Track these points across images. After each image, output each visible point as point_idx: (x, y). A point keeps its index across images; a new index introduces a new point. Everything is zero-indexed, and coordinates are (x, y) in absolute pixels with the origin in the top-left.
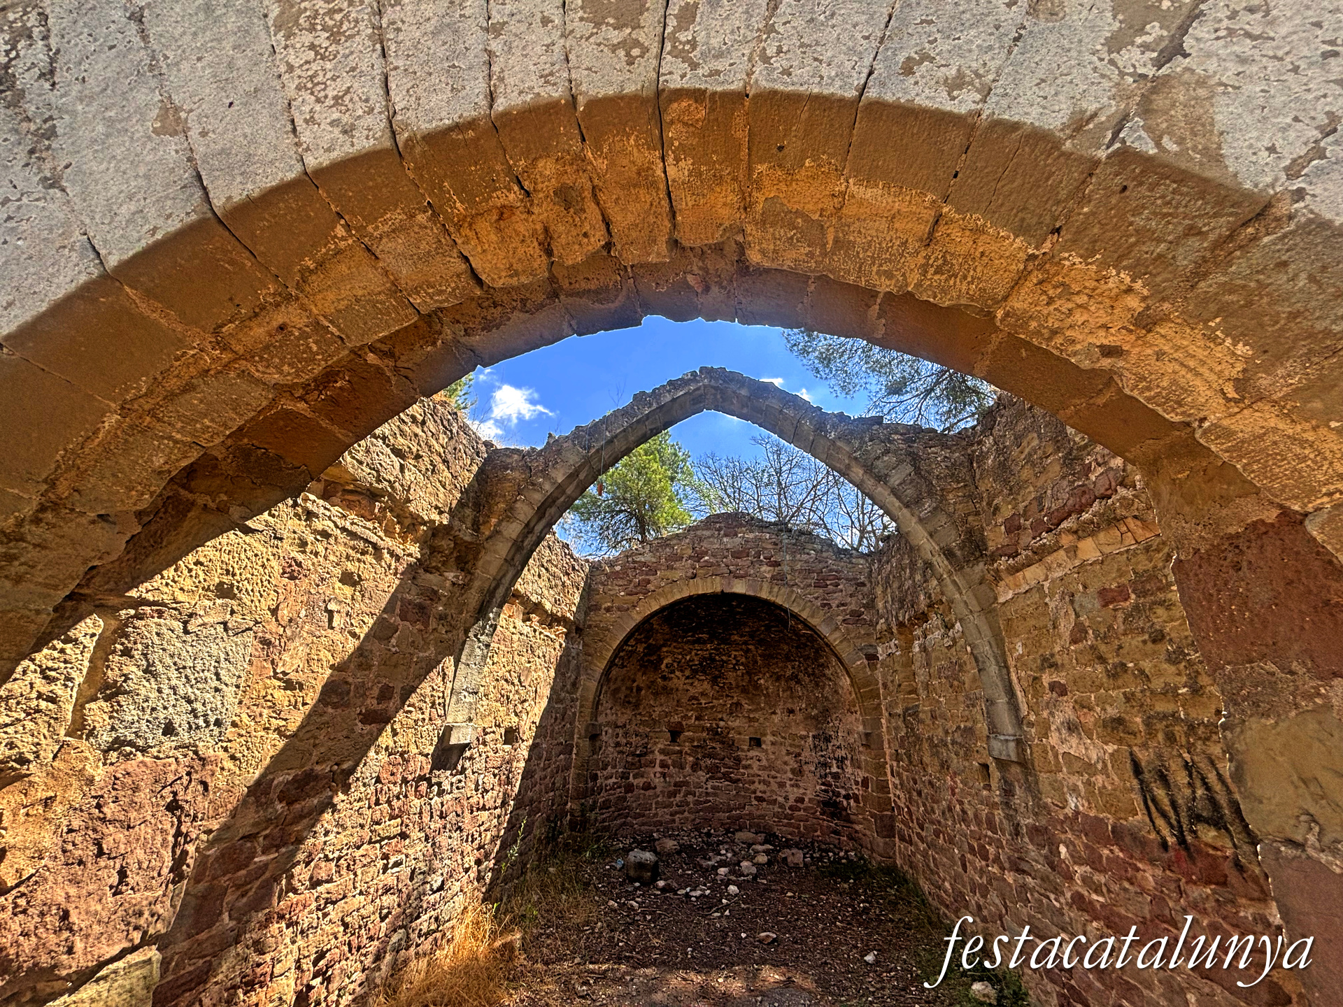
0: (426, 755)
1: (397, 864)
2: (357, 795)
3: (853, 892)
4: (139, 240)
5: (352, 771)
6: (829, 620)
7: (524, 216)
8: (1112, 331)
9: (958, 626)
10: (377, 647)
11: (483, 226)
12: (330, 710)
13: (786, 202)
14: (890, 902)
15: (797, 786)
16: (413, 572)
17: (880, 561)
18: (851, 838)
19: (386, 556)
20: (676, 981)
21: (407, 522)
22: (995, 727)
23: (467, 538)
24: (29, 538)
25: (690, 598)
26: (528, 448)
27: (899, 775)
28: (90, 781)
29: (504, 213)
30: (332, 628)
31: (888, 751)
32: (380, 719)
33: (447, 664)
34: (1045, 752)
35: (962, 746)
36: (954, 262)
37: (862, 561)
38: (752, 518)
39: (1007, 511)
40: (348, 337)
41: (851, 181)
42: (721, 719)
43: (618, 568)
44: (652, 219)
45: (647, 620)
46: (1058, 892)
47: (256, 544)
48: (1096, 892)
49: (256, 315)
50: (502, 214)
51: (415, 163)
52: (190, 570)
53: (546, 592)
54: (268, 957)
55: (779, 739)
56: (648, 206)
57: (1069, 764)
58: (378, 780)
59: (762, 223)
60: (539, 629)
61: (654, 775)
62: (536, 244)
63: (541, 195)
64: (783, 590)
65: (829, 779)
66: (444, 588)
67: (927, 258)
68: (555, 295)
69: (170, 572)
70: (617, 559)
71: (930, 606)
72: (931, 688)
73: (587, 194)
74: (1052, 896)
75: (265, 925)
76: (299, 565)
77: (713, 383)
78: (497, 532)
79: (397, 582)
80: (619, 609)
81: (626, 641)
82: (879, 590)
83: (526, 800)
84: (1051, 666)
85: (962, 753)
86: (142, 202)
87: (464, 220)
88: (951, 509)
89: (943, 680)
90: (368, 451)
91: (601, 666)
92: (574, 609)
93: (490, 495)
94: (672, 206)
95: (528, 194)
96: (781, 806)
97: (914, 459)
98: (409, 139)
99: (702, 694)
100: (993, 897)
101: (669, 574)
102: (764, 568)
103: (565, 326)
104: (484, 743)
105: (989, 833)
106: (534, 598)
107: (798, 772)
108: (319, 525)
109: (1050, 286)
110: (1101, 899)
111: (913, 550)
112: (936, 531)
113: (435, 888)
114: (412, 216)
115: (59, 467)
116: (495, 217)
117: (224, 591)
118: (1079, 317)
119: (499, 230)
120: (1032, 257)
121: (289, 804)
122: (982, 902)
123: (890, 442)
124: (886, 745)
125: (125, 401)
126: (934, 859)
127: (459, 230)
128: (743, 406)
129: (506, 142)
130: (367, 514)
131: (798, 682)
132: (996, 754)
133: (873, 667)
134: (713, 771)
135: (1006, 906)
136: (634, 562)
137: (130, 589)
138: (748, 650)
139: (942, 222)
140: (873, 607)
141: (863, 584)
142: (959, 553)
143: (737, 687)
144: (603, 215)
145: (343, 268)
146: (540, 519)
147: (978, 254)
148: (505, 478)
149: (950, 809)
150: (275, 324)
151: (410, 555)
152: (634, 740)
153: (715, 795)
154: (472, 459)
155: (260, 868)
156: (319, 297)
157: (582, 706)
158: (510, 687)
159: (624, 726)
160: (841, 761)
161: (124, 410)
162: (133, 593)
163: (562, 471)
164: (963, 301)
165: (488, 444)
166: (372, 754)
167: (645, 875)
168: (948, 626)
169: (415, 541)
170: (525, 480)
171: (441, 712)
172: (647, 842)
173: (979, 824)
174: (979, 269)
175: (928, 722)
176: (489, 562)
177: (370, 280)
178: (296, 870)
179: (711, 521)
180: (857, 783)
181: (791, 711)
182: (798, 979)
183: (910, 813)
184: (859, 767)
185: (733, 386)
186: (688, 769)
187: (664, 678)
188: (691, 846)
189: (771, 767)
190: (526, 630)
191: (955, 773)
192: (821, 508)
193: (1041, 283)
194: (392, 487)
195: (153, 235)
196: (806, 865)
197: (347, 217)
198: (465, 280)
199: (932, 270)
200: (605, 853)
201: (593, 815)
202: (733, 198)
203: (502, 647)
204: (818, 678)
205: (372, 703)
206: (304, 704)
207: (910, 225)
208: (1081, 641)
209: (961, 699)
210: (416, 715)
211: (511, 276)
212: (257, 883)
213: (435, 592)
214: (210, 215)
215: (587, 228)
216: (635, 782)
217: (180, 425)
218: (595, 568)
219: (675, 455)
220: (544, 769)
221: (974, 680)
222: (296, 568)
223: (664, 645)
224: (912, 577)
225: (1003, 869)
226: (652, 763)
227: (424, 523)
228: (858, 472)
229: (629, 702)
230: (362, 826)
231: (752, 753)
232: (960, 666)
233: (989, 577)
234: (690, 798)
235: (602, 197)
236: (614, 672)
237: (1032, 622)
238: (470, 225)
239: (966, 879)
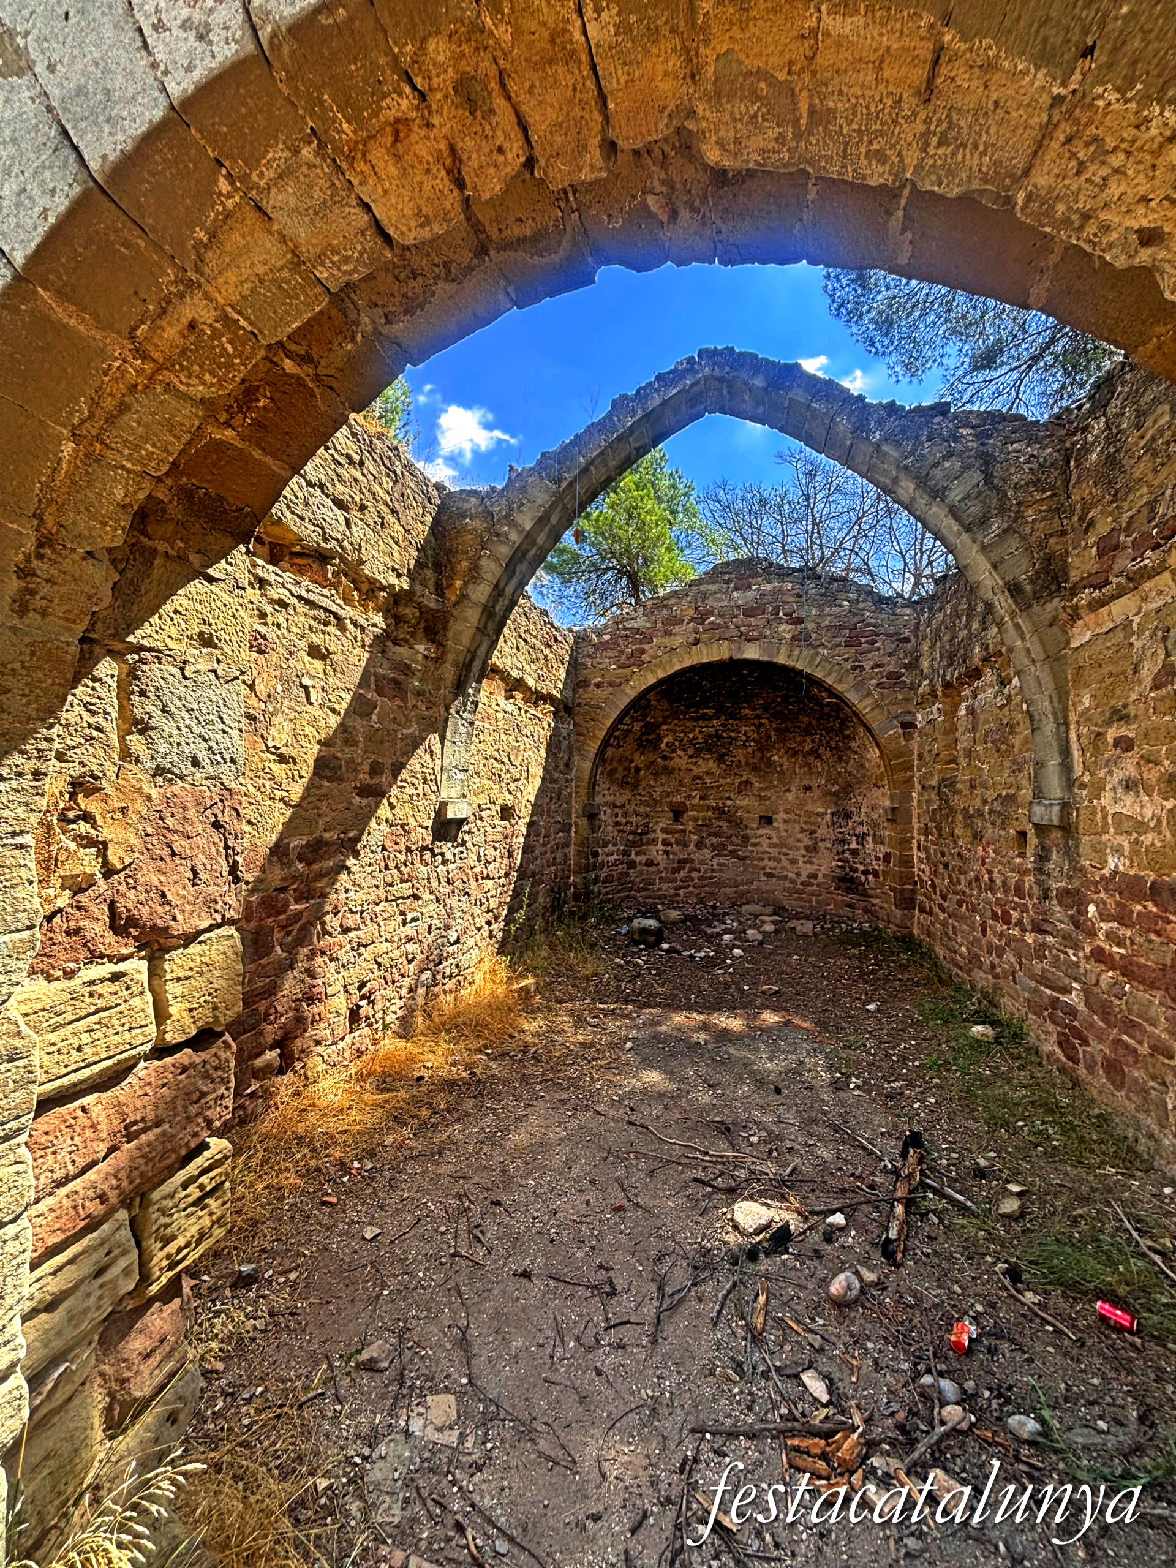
0: (426, 828)
1: (414, 920)
2: (367, 860)
3: (862, 958)
4: (35, 228)
5: (358, 839)
6: (858, 686)
7: (423, 133)
8: (1153, 204)
9: (1015, 681)
10: (359, 723)
11: (379, 154)
12: (326, 784)
13: (742, 56)
14: (901, 966)
15: (811, 863)
16: (381, 643)
17: (931, 609)
18: (866, 911)
19: (350, 626)
20: (679, 1018)
21: (365, 587)
22: (1041, 791)
23: (433, 605)
24: (39, 573)
25: (693, 668)
26: (487, 488)
27: (926, 849)
28: (149, 798)
29: (399, 128)
30: (312, 704)
31: (916, 826)
32: (377, 793)
33: (433, 741)
34: (1094, 813)
35: (999, 814)
36: (962, 123)
37: (908, 611)
38: (771, 564)
39: (1104, 526)
40: (261, 332)
41: (823, 8)
42: (729, 798)
43: (607, 637)
44: (577, 113)
45: (643, 695)
46: (1077, 947)
47: (222, 594)
48: (1118, 945)
49: (164, 311)
50: (397, 132)
51: (287, 72)
52: (172, 619)
53: (527, 667)
54: (320, 981)
55: (792, 816)
56: (570, 93)
57: (1118, 825)
58: (384, 849)
59: (715, 97)
60: (524, 707)
61: (656, 852)
62: (443, 173)
63: (439, 96)
64: (805, 653)
65: (847, 855)
66: (416, 662)
67: (927, 121)
68: (482, 251)
69: (155, 619)
70: (605, 626)
71: (986, 659)
72: (974, 755)
73: (494, 85)
74: (1071, 952)
75: (312, 956)
76: (264, 638)
77: (717, 372)
78: (463, 597)
79: (367, 655)
80: (611, 684)
81: (620, 719)
82: (925, 647)
83: (529, 873)
84: (1121, 719)
85: (999, 821)
86: (22, 178)
87: (355, 149)
88: (1028, 530)
89: (989, 745)
90: (307, 504)
91: (593, 747)
92: (561, 686)
93: (450, 552)
94: (600, 89)
95: (422, 96)
96: (793, 882)
97: (986, 463)
98: (274, 35)
99: (707, 773)
100: (1010, 956)
101: (667, 641)
102: (784, 627)
103: (501, 296)
104: (481, 819)
105: (1016, 899)
106: (515, 674)
107: (812, 849)
108: (275, 593)
109: (1080, 144)
110: (1122, 951)
111: (972, 590)
112: (1002, 560)
113: (452, 940)
114: (296, 152)
115: (40, 501)
116: (390, 139)
117: (207, 641)
118: (1115, 189)
119: (398, 157)
120: (1058, 100)
121: (309, 864)
122: (997, 961)
123: (956, 440)
124: (915, 820)
125: (74, 427)
126: (954, 927)
127: (352, 165)
128: (758, 404)
129: (386, 20)
130: (320, 579)
131: (818, 757)
132: (1036, 820)
133: (908, 737)
134: (718, 850)
135: (1021, 964)
136: (625, 629)
137: (128, 635)
138: (761, 725)
139: (944, 59)
140: (917, 667)
141: (907, 640)
142: (1028, 588)
143: (747, 764)
144: (518, 115)
145: (236, 236)
146: (510, 578)
147: (991, 106)
148: (464, 530)
149: (977, 879)
150: (185, 321)
151: (374, 625)
152: (634, 819)
153: (721, 871)
154: (424, 508)
155: (296, 915)
156: (221, 280)
157: (577, 787)
158: (501, 766)
159: (623, 806)
160: (861, 838)
161: (76, 437)
162: (131, 639)
163: (530, 515)
164: (976, 185)
165: (439, 487)
166: (373, 824)
167: (650, 939)
168: (1004, 682)
169: (377, 609)
170: (488, 530)
171: (434, 788)
172: (654, 914)
173: (1006, 891)
174: (992, 131)
175: (966, 792)
176: (460, 632)
177: (268, 252)
178: (328, 918)
179: (716, 573)
180: (877, 859)
181: (808, 788)
182: (797, 1021)
183: (933, 886)
184: (882, 843)
185: (744, 374)
186: (692, 846)
187: (665, 758)
188: (696, 916)
189: (782, 844)
190: (510, 708)
191: (988, 844)
192: (867, 547)
193: (1069, 140)
194: (342, 547)
195: (46, 219)
196: (815, 934)
197: (227, 163)
198: (371, 241)
199: (934, 141)
200: (611, 921)
201: (596, 889)
202: (675, 62)
203: (487, 726)
204: (841, 753)
205: (364, 777)
206: (301, 777)
207: (904, 71)
208: (1165, 686)
209: (1007, 764)
210: (410, 790)
211: (422, 226)
212: (297, 926)
213: (408, 667)
214: (91, 184)
215: (500, 139)
216: (638, 859)
217: (126, 452)
218: (581, 639)
219: (674, 486)
220: (544, 845)
221: (1026, 741)
222: (261, 641)
223: (664, 723)
224: (968, 625)
225: (1024, 930)
226: (654, 841)
227: (383, 589)
228: (907, 488)
229: (627, 783)
230: (377, 887)
231: (761, 832)
232: (1012, 727)
233: (1064, 616)
234: (695, 874)
235: (512, 86)
236: (609, 752)
237: (1107, 669)
238: (364, 155)
239: (984, 942)
